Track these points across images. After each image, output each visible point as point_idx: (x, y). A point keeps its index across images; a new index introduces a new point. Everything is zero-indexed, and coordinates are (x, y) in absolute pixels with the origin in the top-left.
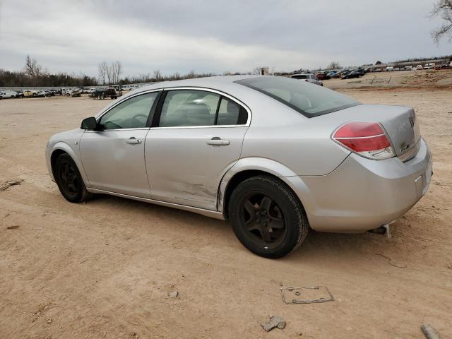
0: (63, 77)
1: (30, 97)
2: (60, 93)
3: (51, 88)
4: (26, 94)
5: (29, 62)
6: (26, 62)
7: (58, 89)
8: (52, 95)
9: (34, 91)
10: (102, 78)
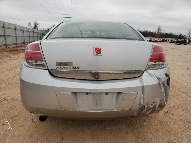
0: (170, 34)
1: (154, 41)
2: (166, 41)
3: (163, 39)
4: (152, 40)
5: (159, 28)
6: (158, 28)
7: (166, 39)
8: (163, 41)
9: (156, 39)
10: (188, 36)
